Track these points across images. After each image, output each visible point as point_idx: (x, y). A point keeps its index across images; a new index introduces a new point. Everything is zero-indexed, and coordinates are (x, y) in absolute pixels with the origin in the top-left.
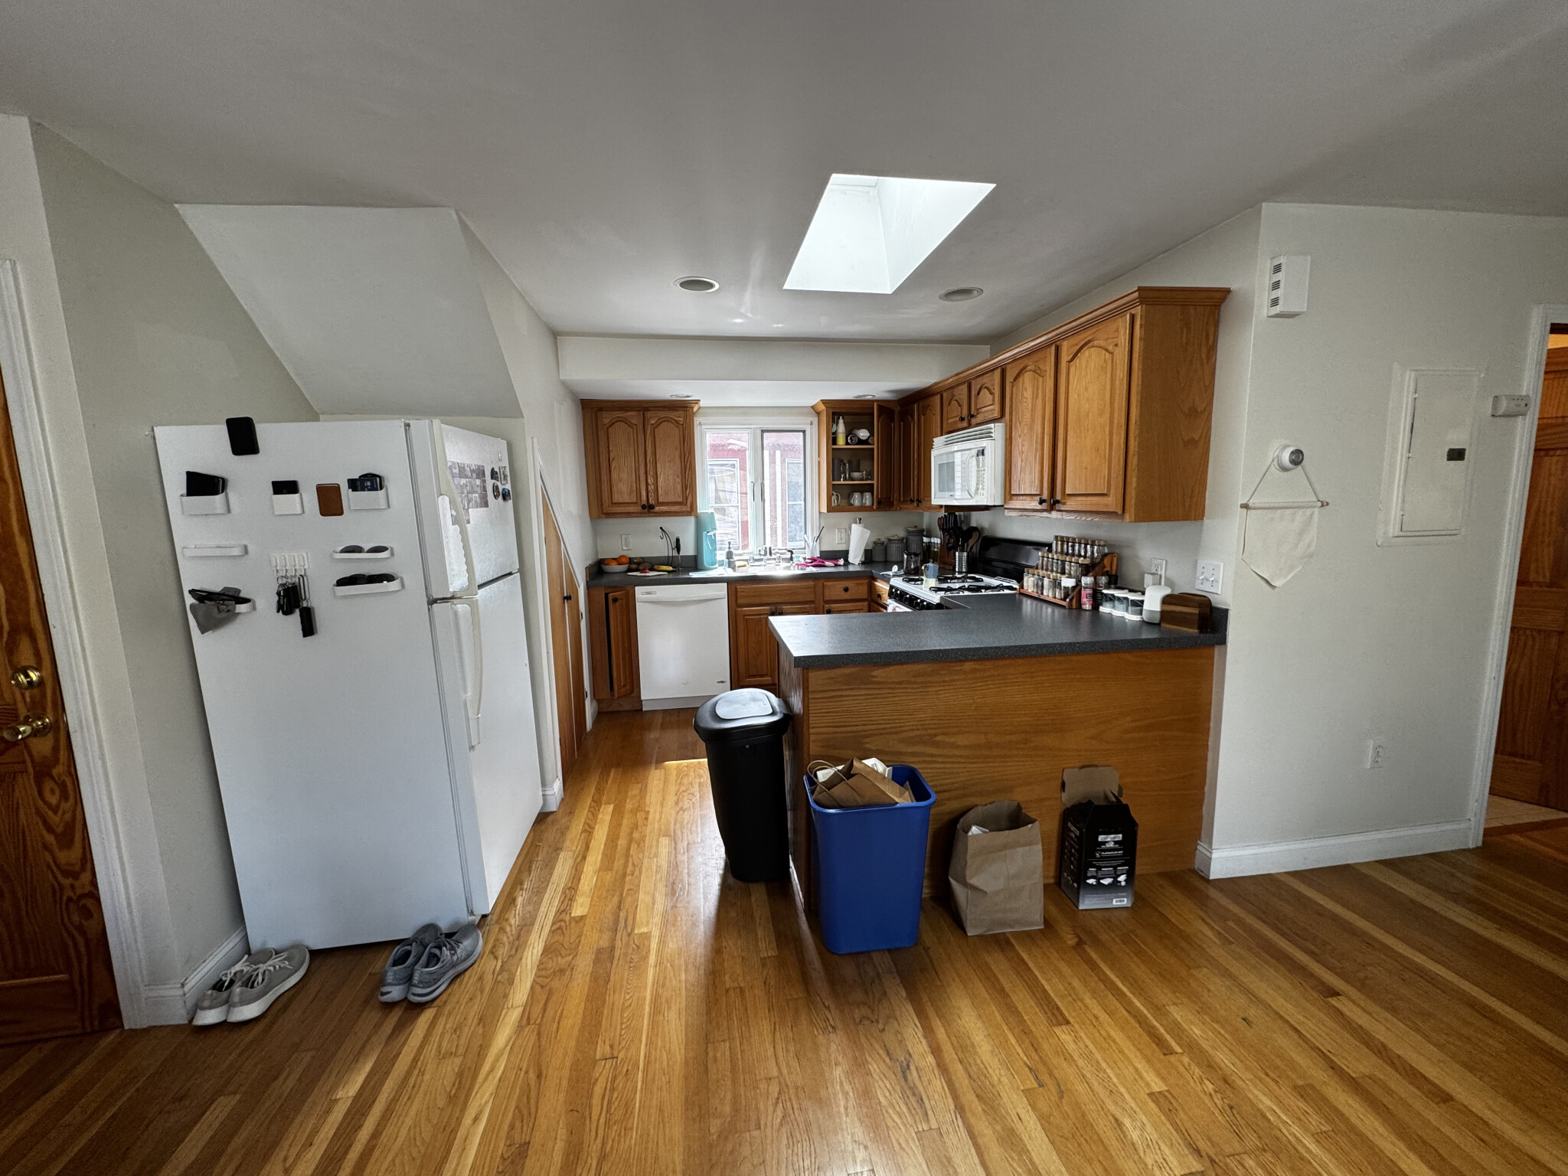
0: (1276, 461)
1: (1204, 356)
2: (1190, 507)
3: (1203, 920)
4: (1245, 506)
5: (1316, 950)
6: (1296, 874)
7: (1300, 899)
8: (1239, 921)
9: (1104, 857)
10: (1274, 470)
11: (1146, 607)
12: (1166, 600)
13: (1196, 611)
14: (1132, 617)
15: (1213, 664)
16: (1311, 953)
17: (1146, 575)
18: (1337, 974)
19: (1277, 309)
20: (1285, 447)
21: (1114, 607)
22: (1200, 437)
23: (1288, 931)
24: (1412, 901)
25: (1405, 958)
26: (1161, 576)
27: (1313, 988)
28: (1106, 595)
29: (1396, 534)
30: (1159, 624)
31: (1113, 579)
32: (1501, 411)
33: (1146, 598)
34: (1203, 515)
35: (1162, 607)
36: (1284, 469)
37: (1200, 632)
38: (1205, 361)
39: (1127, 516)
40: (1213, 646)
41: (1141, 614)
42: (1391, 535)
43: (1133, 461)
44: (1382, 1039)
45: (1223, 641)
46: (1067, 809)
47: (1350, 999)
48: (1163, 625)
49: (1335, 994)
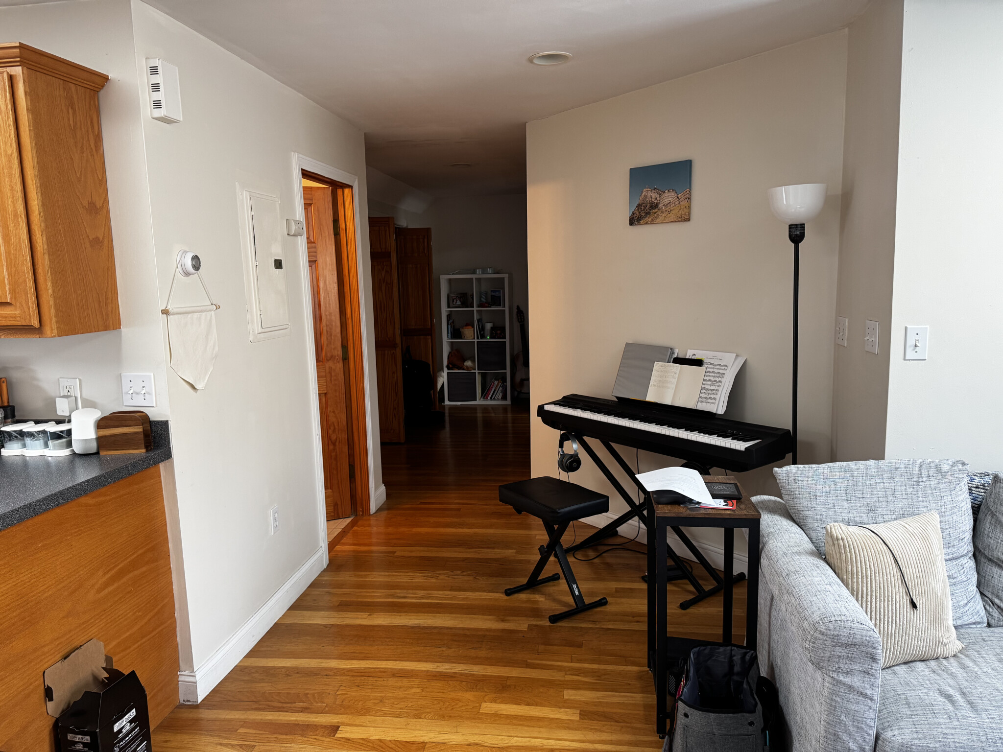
0: (179, 266)
1: (93, 146)
2: (107, 315)
3: (221, 744)
4: (165, 312)
5: (305, 705)
6: (252, 654)
7: (268, 672)
8: (245, 724)
9: (124, 747)
10: (180, 276)
11: (75, 436)
12: (101, 424)
13: (139, 429)
14: (56, 453)
15: (161, 482)
16: (303, 710)
17: (58, 400)
18: (326, 713)
19: (158, 113)
20: (186, 252)
21: (24, 446)
22: (104, 237)
23: (280, 705)
24: (325, 626)
25: (348, 670)
26: (76, 398)
27: (322, 736)
28: (9, 433)
29: (260, 331)
30: (97, 453)
31: (9, 412)
32: (292, 233)
33: (73, 426)
34: (120, 324)
35: (96, 433)
36: (187, 274)
37: (147, 451)
38: (94, 150)
39: (47, 330)
40: (157, 463)
41: (69, 444)
42: (257, 333)
43: (43, 261)
44: (377, 737)
45: (168, 455)
46: (57, 721)
47: (347, 725)
48: (101, 453)
49: (335, 729)
